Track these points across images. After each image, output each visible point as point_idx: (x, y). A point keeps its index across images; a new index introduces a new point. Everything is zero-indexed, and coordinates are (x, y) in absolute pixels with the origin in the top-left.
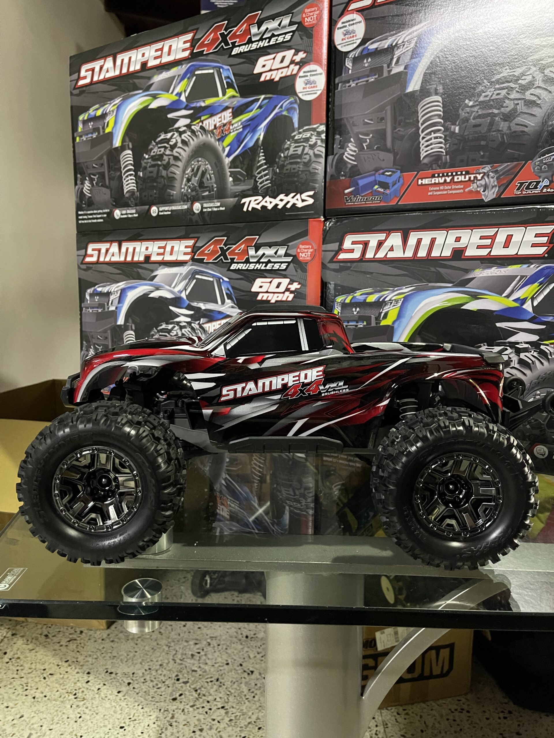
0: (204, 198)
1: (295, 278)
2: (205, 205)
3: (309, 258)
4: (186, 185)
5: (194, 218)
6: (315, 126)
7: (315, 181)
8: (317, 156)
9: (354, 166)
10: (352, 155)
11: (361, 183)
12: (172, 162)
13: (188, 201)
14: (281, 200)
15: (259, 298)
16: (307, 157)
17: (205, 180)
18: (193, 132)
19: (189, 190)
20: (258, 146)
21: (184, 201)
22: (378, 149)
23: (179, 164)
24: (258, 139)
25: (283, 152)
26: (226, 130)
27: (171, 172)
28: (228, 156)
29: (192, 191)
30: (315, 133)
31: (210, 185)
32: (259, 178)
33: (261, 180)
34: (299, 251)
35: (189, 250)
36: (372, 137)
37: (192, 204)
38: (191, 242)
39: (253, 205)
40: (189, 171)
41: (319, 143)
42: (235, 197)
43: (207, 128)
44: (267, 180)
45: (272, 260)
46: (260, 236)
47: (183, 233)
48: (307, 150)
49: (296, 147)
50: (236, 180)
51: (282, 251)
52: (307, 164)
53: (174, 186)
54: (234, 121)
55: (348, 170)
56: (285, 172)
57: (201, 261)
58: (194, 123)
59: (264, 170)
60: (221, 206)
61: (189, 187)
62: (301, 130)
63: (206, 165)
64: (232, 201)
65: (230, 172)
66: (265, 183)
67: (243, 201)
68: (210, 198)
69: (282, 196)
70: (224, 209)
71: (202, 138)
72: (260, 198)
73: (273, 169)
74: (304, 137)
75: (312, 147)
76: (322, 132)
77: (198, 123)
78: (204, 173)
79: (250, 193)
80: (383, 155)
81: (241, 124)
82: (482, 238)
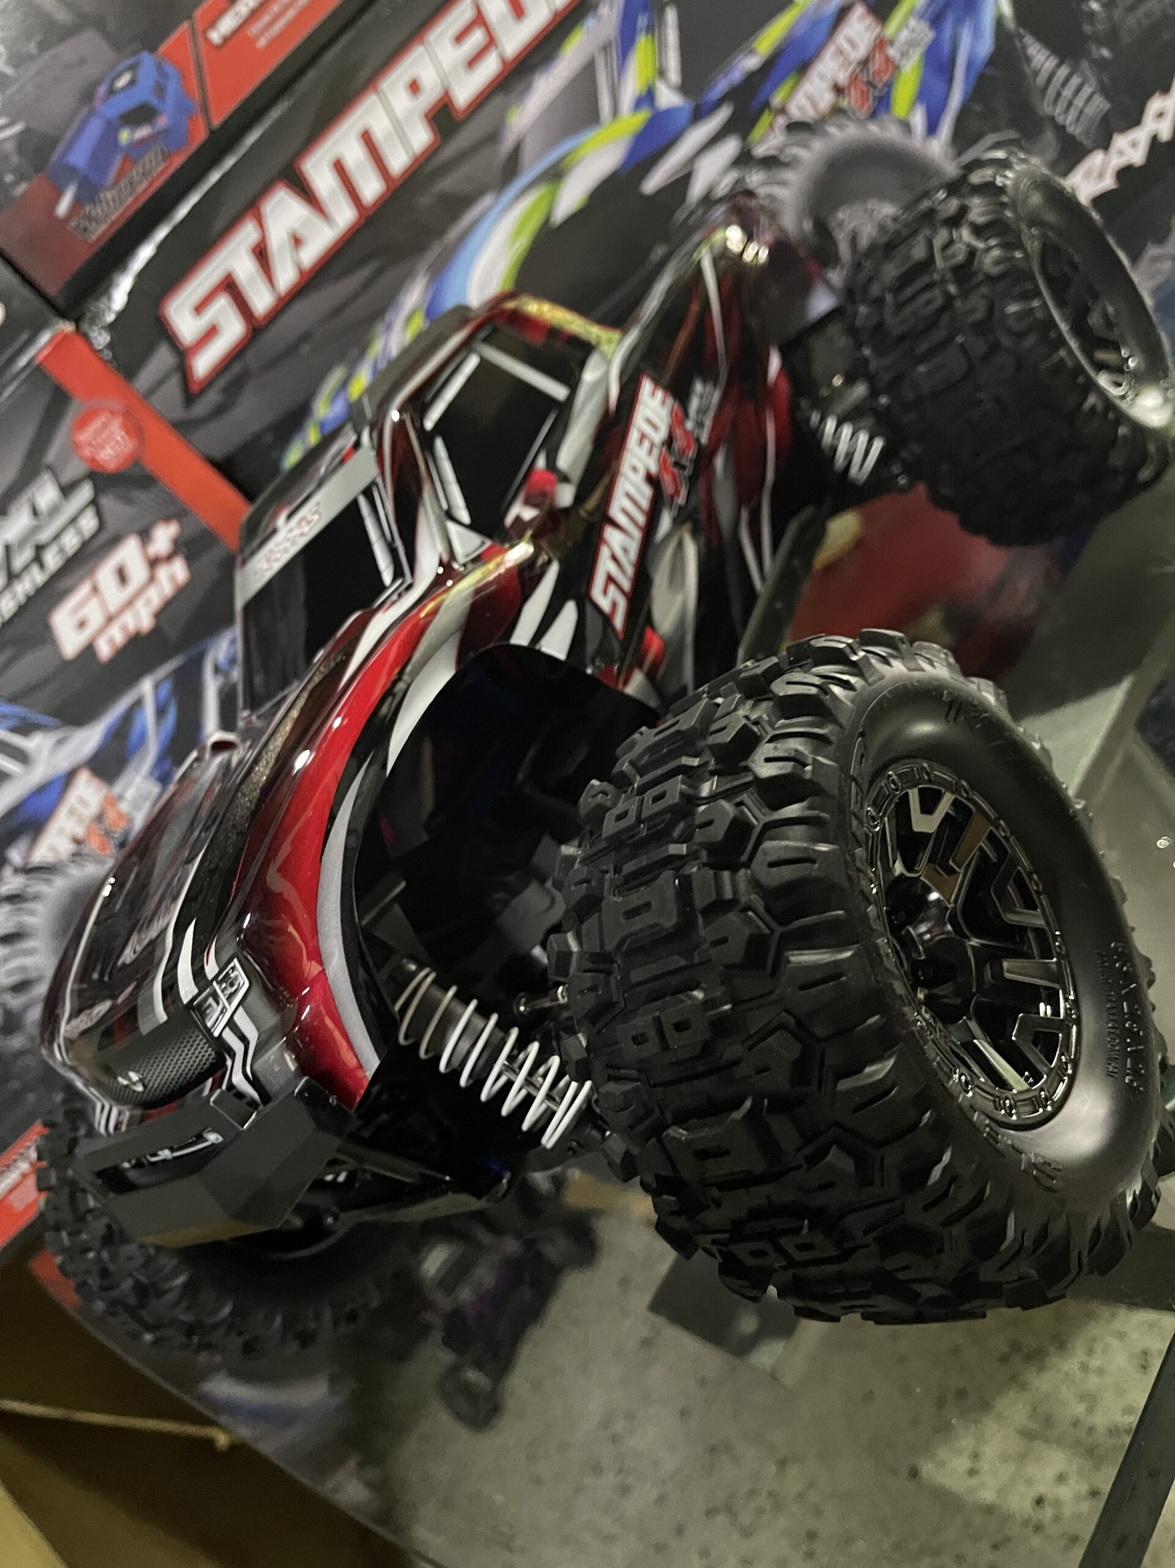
1: (143, 522)
9: (23, 139)
11: (80, 157)
15: (104, 652)
34: (88, 452)
45: (44, 536)
51: (46, 493)
55: (15, 159)
82: (460, 38)
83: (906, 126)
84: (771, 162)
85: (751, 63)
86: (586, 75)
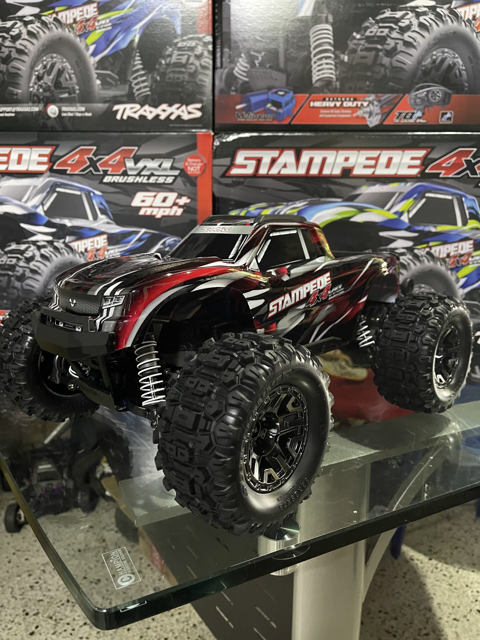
0: (62, 100)
1: (183, 193)
2: (64, 109)
3: (199, 172)
4: (36, 84)
5: (49, 123)
6: (201, 36)
7: (203, 94)
8: (204, 67)
9: (245, 83)
10: (244, 72)
11: (254, 100)
12: (14, 54)
13: (39, 102)
14: (164, 111)
15: (142, 212)
16: (193, 67)
17: (62, 79)
18: (44, 23)
19: (41, 90)
20: (133, 49)
21: (34, 102)
22: (271, 67)
23: (24, 58)
24: (132, 42)
25: (164, 59)
26: (89, 26)
27: (13, 67)
28: (94, 54)
29: (45, 90)
30: (202, 44)
31: (70, 86)
32: (136, 84)
33: (138, 87)
34: (187, 164)
35: (45, 159)
36: (265, 55)
37: (46, 106)
38: (47, 151)
39: (128, 113)
40: (39, 67)
41: (206, 54)
42: (105, 102)
43: (63, 21)
44: (145, 87)
45: (156, 173)
46: (139, 147)
47: (35, 139)
48: (192, 60)
49: (179, 55)
50: (105, 84)
51: (167, 164)
52: (193, 75)
53: (18, 84)
54: (100, 18)
55: (239, 86)
56: (167, 80)
57: (63, 172)
58: (45, 13)
59: (142, 76)
60: (87, 111)
61: (41, 86)
62: (185, 38)
63: (63, 62)
64: (101, 106)
65: (97, 73)
66: (143, 90)
67: (116, 108)
68: (70, 101)
69: (164, 106)
70: (90, 115)
71: (57, 32)
72: (138, 106)
73: (152, 77)
74: (188, 45)
75: (198, 57)
76: (208, 43)
77: (51, 14)
78: (60, 72)
79: (125, 99)
80: (275, 74)
81: (110, 21)
82: (368, 159)
83: (458, 280)
84: (416, 257)
85: (433, 230)
86: (391, 195)
